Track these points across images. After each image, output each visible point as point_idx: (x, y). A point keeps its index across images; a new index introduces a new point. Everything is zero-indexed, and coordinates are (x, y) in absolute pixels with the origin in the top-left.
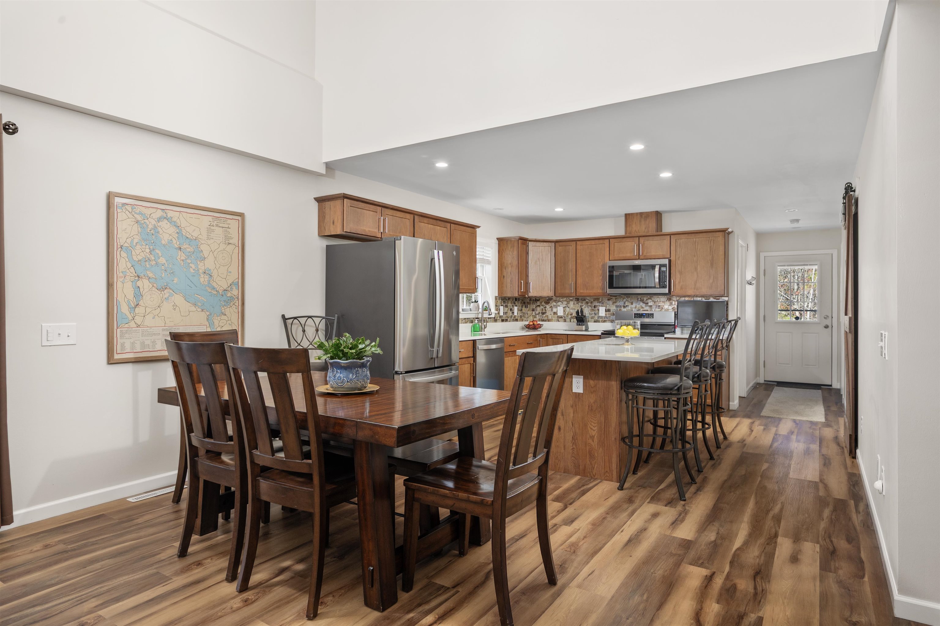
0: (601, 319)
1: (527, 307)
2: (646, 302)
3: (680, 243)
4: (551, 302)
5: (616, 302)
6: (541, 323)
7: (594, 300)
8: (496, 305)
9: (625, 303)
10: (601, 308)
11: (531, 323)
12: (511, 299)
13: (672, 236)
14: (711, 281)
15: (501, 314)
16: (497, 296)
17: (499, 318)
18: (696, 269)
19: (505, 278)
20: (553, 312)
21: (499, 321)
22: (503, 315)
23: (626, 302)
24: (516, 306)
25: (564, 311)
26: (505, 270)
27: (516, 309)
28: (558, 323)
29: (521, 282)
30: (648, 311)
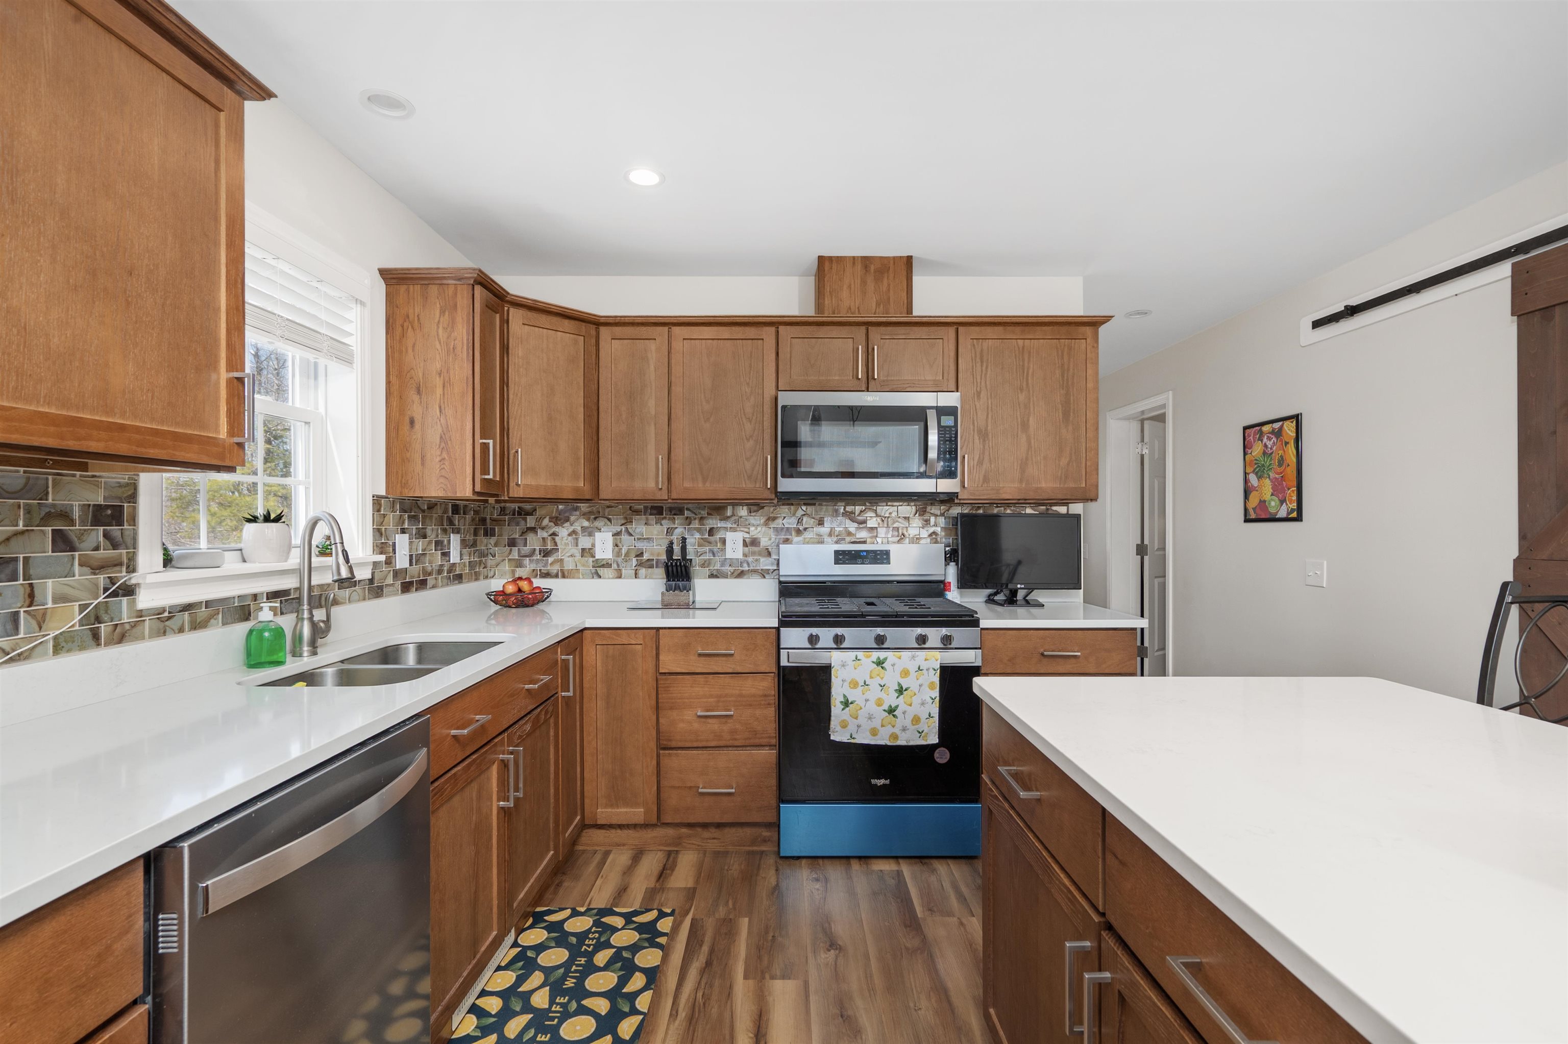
0: (732, 569)
1: (493, 535)
2: (860, 518)
3: (982, 350)
4: (572, 518)
5: (774, 519)
6: (538, 582)
7: (708, 514)
8: (379, 531)
9: (800, 521)
10: (730, 536)
11: (511, 589)
12: (439, 510)
13: (961, 329)
14: (1064, 461)
15: (401, 561)
16: (383, 493)
17: (390, 580)
18: (1025, 426)
19: (417, 426)
20: (580, 547)
21: (391, 589)
22: (407, 565)
23: (805, 519)
24: (457, 531)
25: (617, 545)
26: (416, 398)
27: (455, 541)
28: (596, 581)
29: (485, 447)
30: (865, 542)
